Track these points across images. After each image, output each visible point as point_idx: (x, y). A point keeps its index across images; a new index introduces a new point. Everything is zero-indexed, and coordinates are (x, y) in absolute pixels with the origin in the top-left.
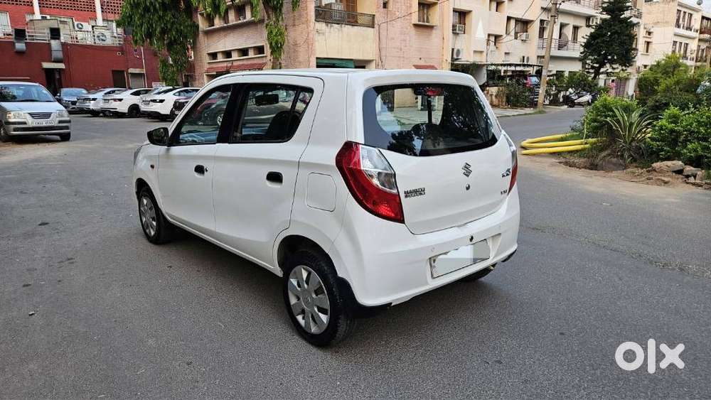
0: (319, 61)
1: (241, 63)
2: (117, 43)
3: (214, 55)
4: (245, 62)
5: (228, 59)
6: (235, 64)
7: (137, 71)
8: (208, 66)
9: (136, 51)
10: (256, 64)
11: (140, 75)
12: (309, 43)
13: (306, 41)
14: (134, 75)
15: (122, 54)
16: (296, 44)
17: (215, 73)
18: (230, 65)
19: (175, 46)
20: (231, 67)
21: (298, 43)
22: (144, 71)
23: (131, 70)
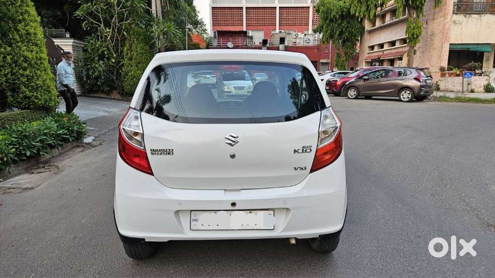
0: (453, 47)
1: (389, 52)
2: (316, 43)
3: (372, 48)
4: (392, 51)
5: (381, 50)
6: (385, 52)
7: (325, 61)
8: (367, 55)
9: (326, 48)
10: (399, 52)
11: (327, 63)
12: (445, 33)
13: (442, 32)
14: (323, 64)
15: (318, 50)
16: (433, 34)
17: (370, 60)
18: (381, 54)
19: (347, 43)
20: (381, 55)
21: (435, 32)
22: (329, 61)
23: (322, 61)
